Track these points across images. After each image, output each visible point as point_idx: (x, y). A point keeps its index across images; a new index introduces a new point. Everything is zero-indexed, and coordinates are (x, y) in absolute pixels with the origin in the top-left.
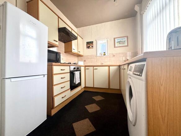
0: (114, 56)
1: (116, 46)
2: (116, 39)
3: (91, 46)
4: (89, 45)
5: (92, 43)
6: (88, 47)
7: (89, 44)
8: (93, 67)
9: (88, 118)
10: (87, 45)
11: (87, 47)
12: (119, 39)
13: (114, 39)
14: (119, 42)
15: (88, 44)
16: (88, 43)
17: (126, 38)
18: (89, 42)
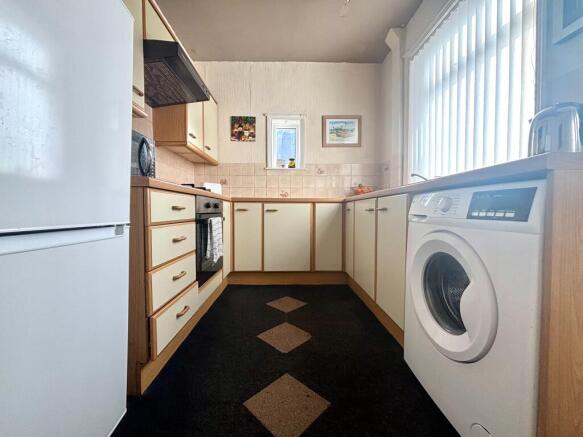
0: (321, 172)
1: (328, 141)
2: (328, 121)
3: (246, 133)
4: (241, 129)
5: (251, 121)
6: (238, 136)
7: (242, 127)
8: (260, 205)
9: (287, 371)
10: (233, 127)
11: (233, 135)
12: (337, 122)
13: (324, 119)
14: (338, 132)
15: (236, 126)
16: (236, 121)
17: (356, 121)
18: (240, 117)
